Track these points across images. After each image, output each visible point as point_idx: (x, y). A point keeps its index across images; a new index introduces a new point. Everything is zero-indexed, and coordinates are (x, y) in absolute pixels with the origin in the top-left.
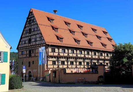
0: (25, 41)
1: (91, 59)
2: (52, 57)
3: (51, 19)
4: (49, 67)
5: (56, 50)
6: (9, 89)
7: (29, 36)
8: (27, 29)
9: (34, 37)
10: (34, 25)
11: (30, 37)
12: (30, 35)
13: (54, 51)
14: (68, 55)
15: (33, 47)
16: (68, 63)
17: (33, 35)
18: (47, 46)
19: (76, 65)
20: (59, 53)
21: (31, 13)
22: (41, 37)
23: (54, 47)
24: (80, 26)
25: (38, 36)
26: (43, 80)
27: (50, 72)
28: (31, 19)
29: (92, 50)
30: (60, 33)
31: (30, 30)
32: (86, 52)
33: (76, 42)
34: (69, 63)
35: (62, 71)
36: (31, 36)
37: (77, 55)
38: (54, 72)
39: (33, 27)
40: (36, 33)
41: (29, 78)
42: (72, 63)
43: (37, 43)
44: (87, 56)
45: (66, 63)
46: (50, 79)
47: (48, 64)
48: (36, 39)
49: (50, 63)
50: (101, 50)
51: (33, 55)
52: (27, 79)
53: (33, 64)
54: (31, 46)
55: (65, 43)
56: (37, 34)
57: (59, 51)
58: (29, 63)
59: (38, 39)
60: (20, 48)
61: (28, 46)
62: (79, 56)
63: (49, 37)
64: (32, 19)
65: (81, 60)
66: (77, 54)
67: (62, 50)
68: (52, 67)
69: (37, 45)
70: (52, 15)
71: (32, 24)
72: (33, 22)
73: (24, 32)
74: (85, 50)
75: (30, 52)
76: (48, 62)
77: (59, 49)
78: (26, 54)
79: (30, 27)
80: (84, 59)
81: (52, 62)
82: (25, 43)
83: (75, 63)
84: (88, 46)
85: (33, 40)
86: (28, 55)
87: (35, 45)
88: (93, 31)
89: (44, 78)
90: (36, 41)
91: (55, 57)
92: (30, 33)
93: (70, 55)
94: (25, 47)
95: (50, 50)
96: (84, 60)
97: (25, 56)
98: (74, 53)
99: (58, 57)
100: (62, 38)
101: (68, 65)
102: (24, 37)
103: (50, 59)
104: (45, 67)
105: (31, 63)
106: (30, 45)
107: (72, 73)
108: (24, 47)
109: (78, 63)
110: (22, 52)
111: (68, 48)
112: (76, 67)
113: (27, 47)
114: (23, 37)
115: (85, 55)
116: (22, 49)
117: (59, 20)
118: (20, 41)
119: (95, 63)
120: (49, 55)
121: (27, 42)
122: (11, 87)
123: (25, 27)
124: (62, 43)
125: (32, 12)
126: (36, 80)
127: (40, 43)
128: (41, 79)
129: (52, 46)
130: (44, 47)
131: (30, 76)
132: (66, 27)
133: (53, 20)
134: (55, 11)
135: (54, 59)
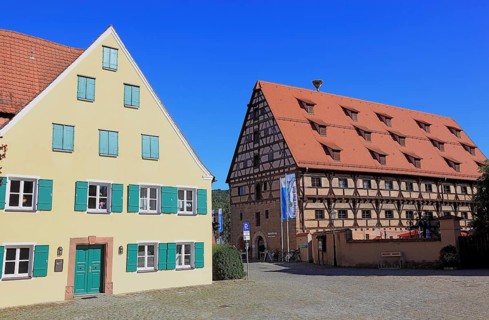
0: (245, 162)
1: (420, 202)
2: (314, 199)
3: (308, 104)
4: (307, 224)
5: (324, 181)
6: (214, 280)
7: (255, 149)
8: (249, 131)
9: (267, 149)
10: (265, 120)
11: (256, 151)
12: (256, 145)
13: (320, 185)
14: (356, 192)
15: (267, 176)
16: (355, 214)
17: (264, 146)
18: (301, 172)
19: (378, 218)
20: (331, 188)
21: (257, 92)
22: (285, 150)
23: (317, 173)
24: (383, 117)
25: (276, 147)
26: (292, 259)
27: (310, 238)
28: (257, 108)
29: (419, 179)
30: (331, 137)
31: (256, 133)
32: (403, 184)
33: (375, 158)
34: (359, 214)
35: (342, 235)
36: (259, 148)
37: (379, 193)
38: (322, 238)
39: (263, 126)
40: (272, 141)
41: (260, 252)
42: (367, 214)
43: (276, 165)
44: (406, 195)
45: (350, 214)
46: (311, 256)
47: (306, 217)
48: (271, 155)
49: (309, 214)
50: (446, 177)
51: (265, 196)
52: (254, 256)
53: (267, 217)
54: (260, 172)
55: (346, 162)
56: (274, 143)
57: (331, 185)
58: (258, 214)
59: (277, 155)
60: (234, 179)
61: (254, 174)
62: (385, 194)
63: (305, 148)
64: (261, 106)
65: (391, 206)
66: (379, 189)
67: (340, 180)
68: (315, 224)
69: (274, 170)
70: (309, 94)
71: (261, 118)
72: (263, 114)
73: (243, 139)
74: (399, 177)
75: (258, 188)
76: (305, 212)
77: (330, 179)
78: (250, 194)
79: (256, 127)
80: (400, 201)
81: (313, 212)
82: (245, 168)
83: (374, 214)
84: (407, 168)
85: (264, 159)
86: (253, 197)
87: (269, 171)
88: (421, 127)
89: (296, 253)
90: (271, 160)
91: (321, 199)
92: (256, 140)
93: (361, 195)
94: (246, 176)
95: (308, 181)
96: (399, 205)
97: (246, 199)
98: (373, 187)
99: (330, 200)
100: (339, 151)
101: (355, 219)
102: (242, 153)
103: (310, 205)
104: (298, 226)
105: (262, 217)
106: (257, 171)
107: (367, 241)
108: (242, 177)
109: (382, 215)
110: (239, 188)
111: (355, 175)
112: (379, 225)
113: (250, 175)
114: (240, 151)
115: (400, 191)
116: (239, 182)
117: (327, 104)
118: (233, 163)
119: (430, 213)
120: (306, 194)
121: (250, 163)
122: (218, 275)
123: (244, 128)
124: (337, 162)
125: (260, 90)
126: (277, 258)
127: (282, 165)
128: (289, 256)
129: (312, 171)
130: (294, 175)
131: (262, 248)
132: (346, 120)
133: (313, 105)
134: (317, 84)
135: (320, 206)
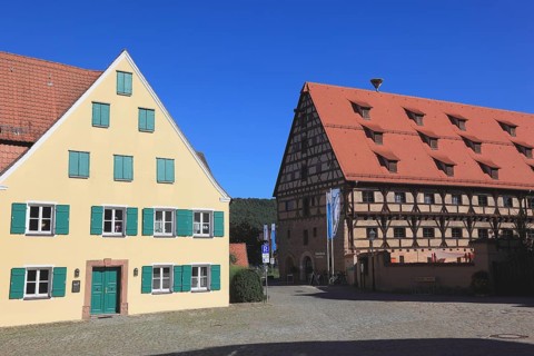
0: (293, 173)
1: (497, 219)
2: (365, 216)
3: (363, 108)
4: (357, 244)
5: (378, 196)
7: (302, 159)
8: (298, 139)
9: (315, 160)
10: (313, 127)
11: (304, 162)
12: (304, 155)
13: (372, 200)
14: (416, 208)
15: (314, 190)
16: (415, 232)
17: (312, 156)
18: (348, 187)
19: (443, 238)
20: (385, 204)
21: (305, 96)
22: (333, 161)
23: (369, 189)
24: (456, 120)
25: (324, 158)
26: (337, 283)
27: (355, 260)
28: (305, 113)
29: (496, 192)
30: (388, 146)
31: (304, 141)
34: (420, 233)
35: (381, 258)
36: (306, 159)
37: (444, 209)
38: (363, 258)
39: (311, 134)
40: (320, 151)
42: (429, 233)
43: (324, 177)
44: (478, 211)
45: (409, 233)
46: (356, 279)
47: (355, 236)
48: (319, 166)
49: (360, 233)
51: (313, 212)
52: (301, 278)
53: (315, 235)
54: (308, 186)
55: (404, 173)
56: (323, 153)
57: (385, 199)
58: (306, 232)
59: (325, 167)
60: (282, 192)
61: (302, 187)
62: (452, 210)
63: (355, 158)
64: (309, 111)
65: (460, 224)
66: (444, 204)
67: (396, 194)
68: (366, 243)
69: (322, 183)
70: (364, 95)
71: (309, 125)
72: (311, 120)
73: (291, 148)
74: (470, 191)
75: (306, 203)
76: (355, 230)
77: (384, 194)
78: (298, 210)
79: (304, 134)
80: (470, 218)
81: (365, 230)
82: (293, 180)
83: (438, 233)
84: (483, 179)
85: (312, 170)
86: (301, 212)
87: (317, 184)
88: (504, 129)
90: (319, 172)
91: (374, 216)
92: (304, 150)
93: (422, 210)
94: (293, 189)
95: (358, 196)
96: (469, 223)
97: (293, 215)
99: (385, 216)
100: (396, 162)
101: (415, 238)
102: (290, 163)
103: (360, 223)
104: (346, 245)
105: (311, 235)
106: (304, 183)
108: (290, 190)
109: (448, 233)
110: (287, 202)
111: (415, 189)
112: (444, 245)
113: (297, 188)
114: (287, 161)
115: (471, 206)
116: (287, 196)
117: (386, 107)
118: (281, 174)
119: (510, 231)
120: (356, 210)
121: (297, 175)
123: (292, 135)
124: (394, 174)
125: (307, 93)
127: (330, 178)
128: (333, 279)
129: (361, 185)
130: (337, 190)
131: (308, 270)
132: (411, 125)
133: (369, 109)
134: (376, 83)
135: (373, 223)
